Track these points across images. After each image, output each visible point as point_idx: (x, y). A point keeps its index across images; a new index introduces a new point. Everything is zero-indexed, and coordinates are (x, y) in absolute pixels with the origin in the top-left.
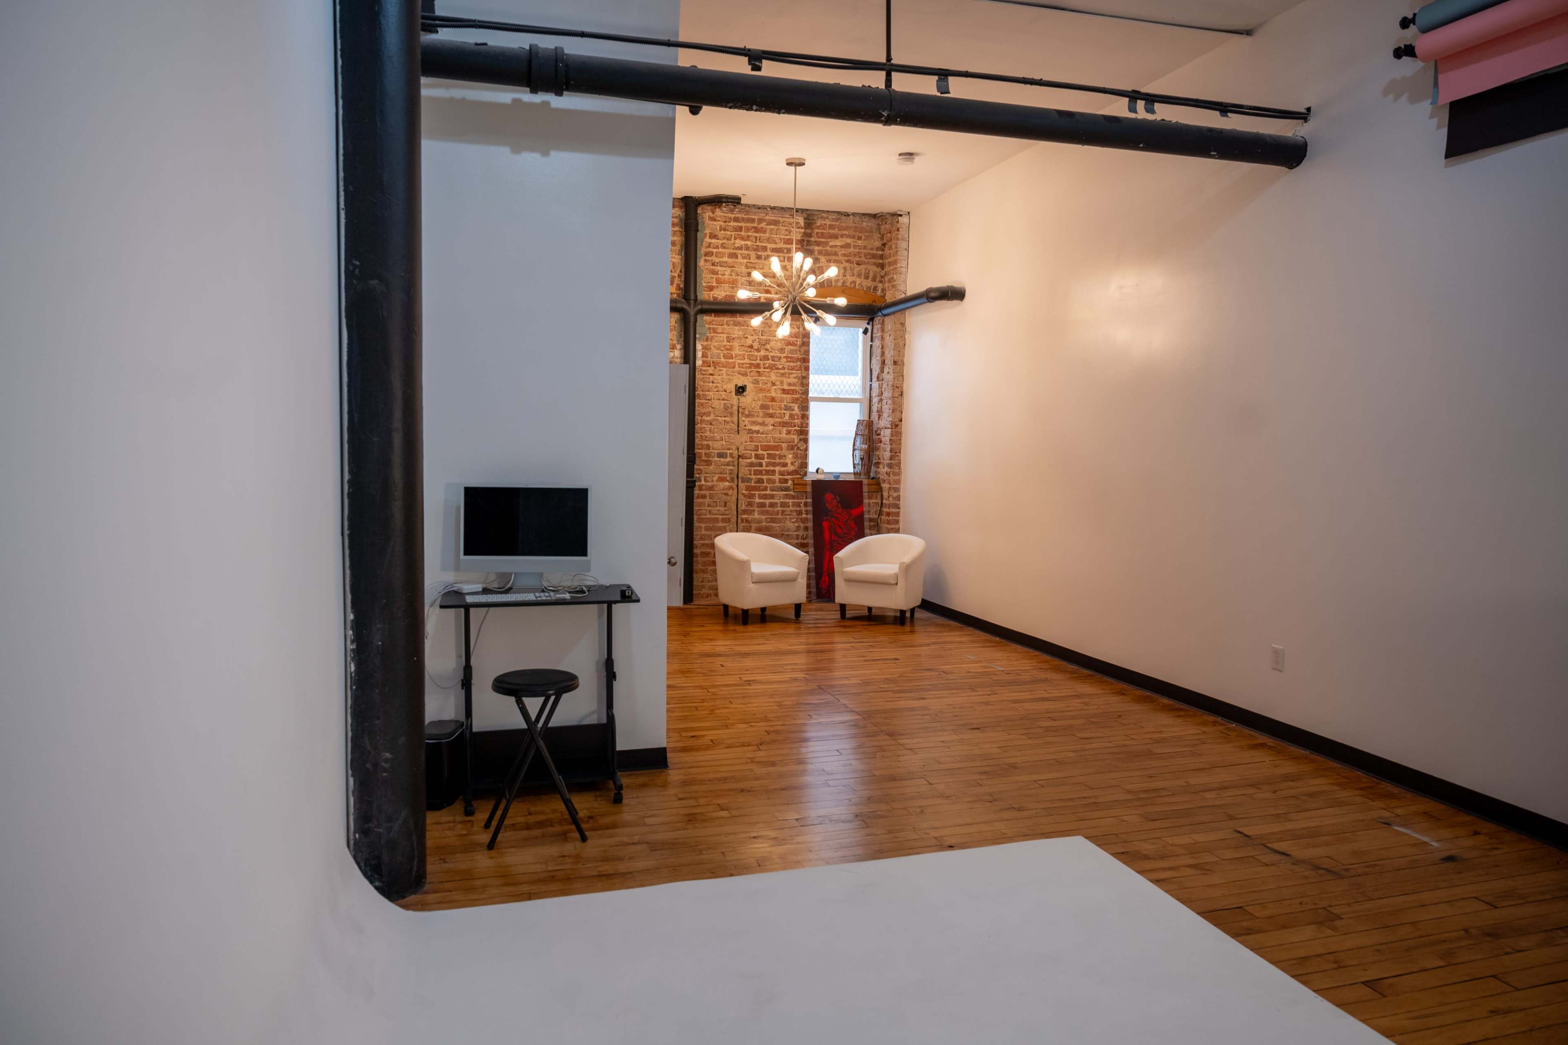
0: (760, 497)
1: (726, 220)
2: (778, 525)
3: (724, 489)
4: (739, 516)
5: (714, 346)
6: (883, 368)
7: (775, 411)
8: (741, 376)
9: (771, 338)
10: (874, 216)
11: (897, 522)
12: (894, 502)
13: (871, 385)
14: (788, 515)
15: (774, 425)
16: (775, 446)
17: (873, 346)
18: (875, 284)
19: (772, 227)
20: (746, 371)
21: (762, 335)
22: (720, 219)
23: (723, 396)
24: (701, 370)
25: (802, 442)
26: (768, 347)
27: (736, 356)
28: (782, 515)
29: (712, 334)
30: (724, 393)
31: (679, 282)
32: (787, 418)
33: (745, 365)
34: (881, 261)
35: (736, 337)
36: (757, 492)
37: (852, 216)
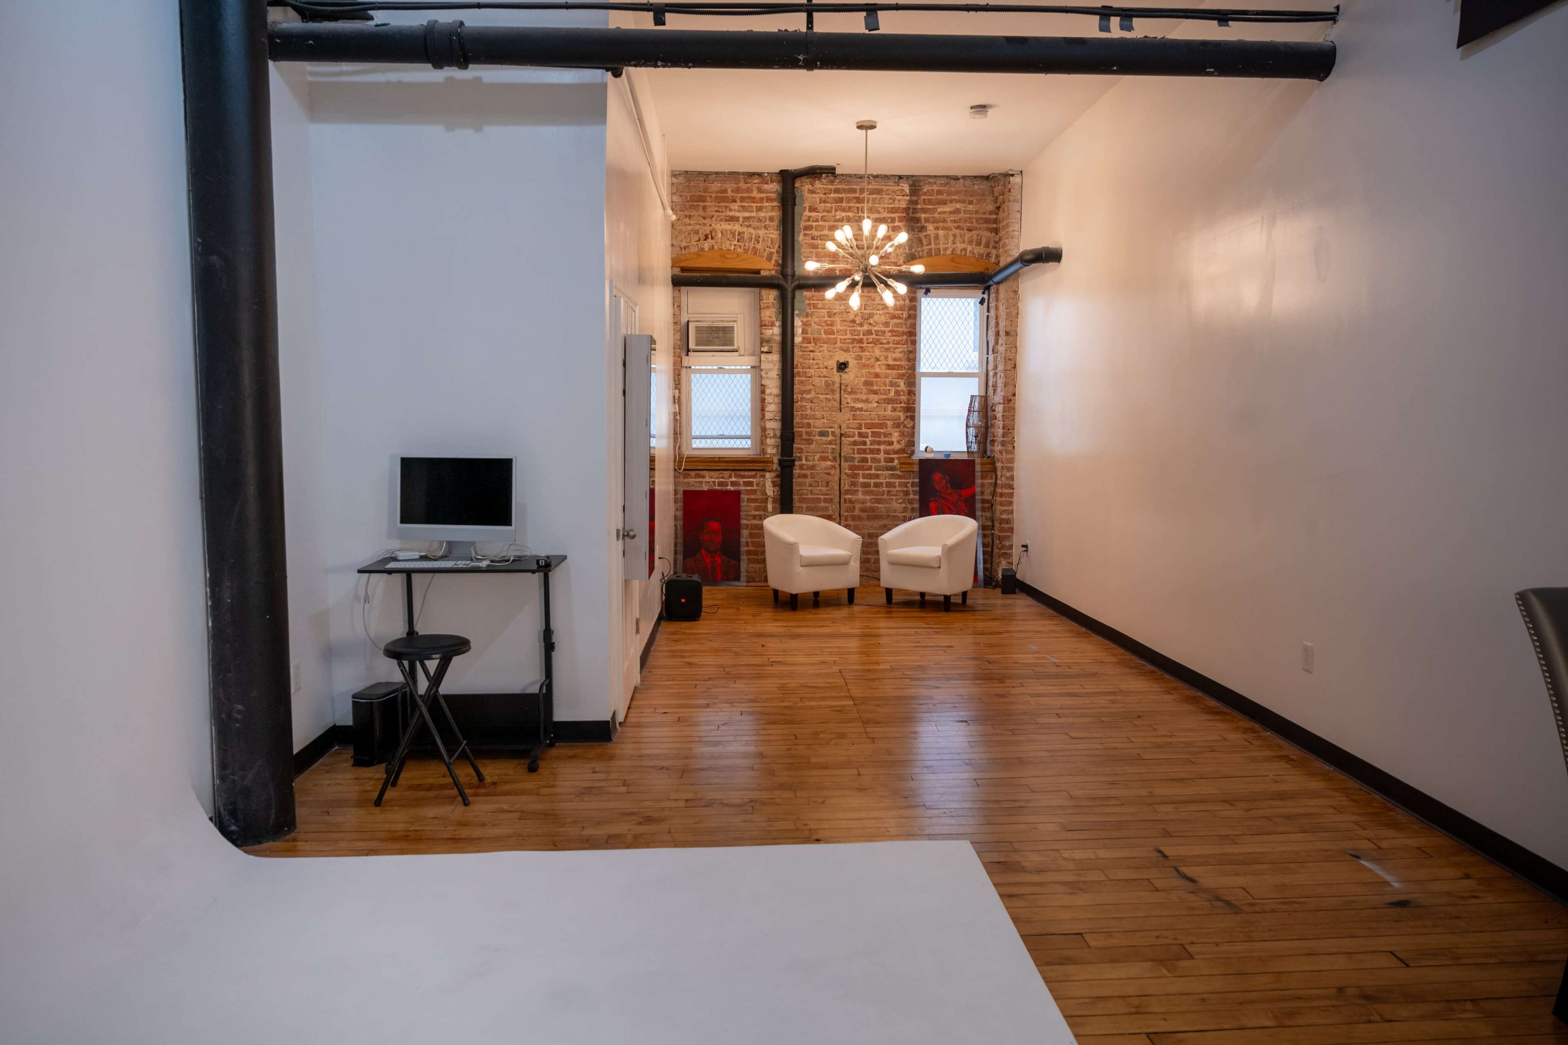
0: (864, 476)
1: (826, 192)
2: (884, 506)
3: (825, 469)
4: (842, 496)
5: (815, 323)
6: (998, 339)
7: (880, 388)
8: (843, 352)
9: (875, 312)
10: (987, 178)
11: (1011, 503)
12: (1008, 482)
13: (988, 358)
14: (894, 495)
15: (878, 403)
16: (880, 424)
17: (990, 317)
18: (988, 250)
19: (875, 196)
20: (848, 347)
21: (865, 309)
22: (819, 191)
23: (824, 373)
24: (801, 347)
25: (909, 419)
26: (871, 321)
27: (838, 332)
28: (887, 496)
29: (812, 310)
30: (825, 370)
31: (778, 258)
32: (893, 394)
33: (847, 341)
34: (994, 226)
35: (837, 313)
36: (861, 472)
37: (962, 180)
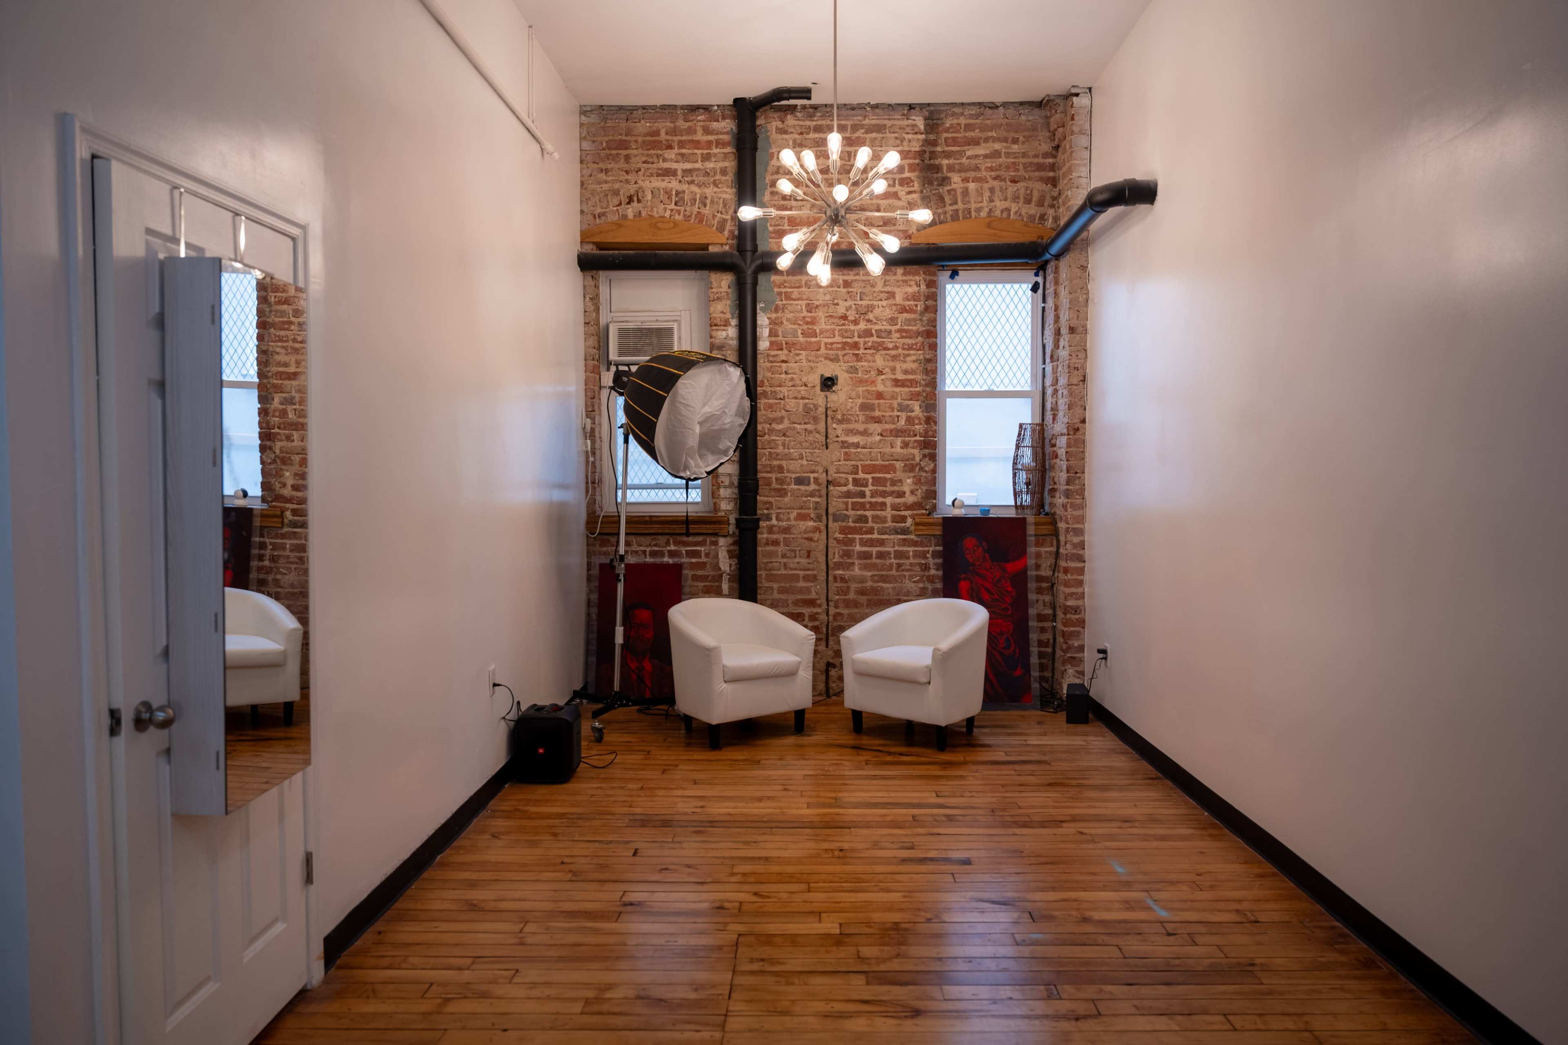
0: (863, 543)
1: (803, 131)
2: (892, 585)
3: (805, 532)
4: (830, 572)
5: (788, 320)
6: (1059, 340)
7: (884, 414)
8: (829, 363)
9: (875, 303)
10: (1039, 105)
11: (1080, 583)
12: (1075, 551)
13: (1044, 369)
14: (908, 570)
15: (882, 435)
16: (885, 466)
17: (1046, 309)
18: (1041, 210)
19: (874, 135)
20: (837, 355)
21: (861, 300)
22: (793, 130)
23: (803, 393)
24: (768, 355)
25: (927, 459)
26: (871, 316)
27: (822, 332)
28: (897, 571)
29: (784, 302)
30: (803, 388)
31: (733, 228)
32: (903, 423)
33: (835, 346)
34: (1051, 174)
35: (820, 305)
36: (858, 537)
37: (1001, 108)
